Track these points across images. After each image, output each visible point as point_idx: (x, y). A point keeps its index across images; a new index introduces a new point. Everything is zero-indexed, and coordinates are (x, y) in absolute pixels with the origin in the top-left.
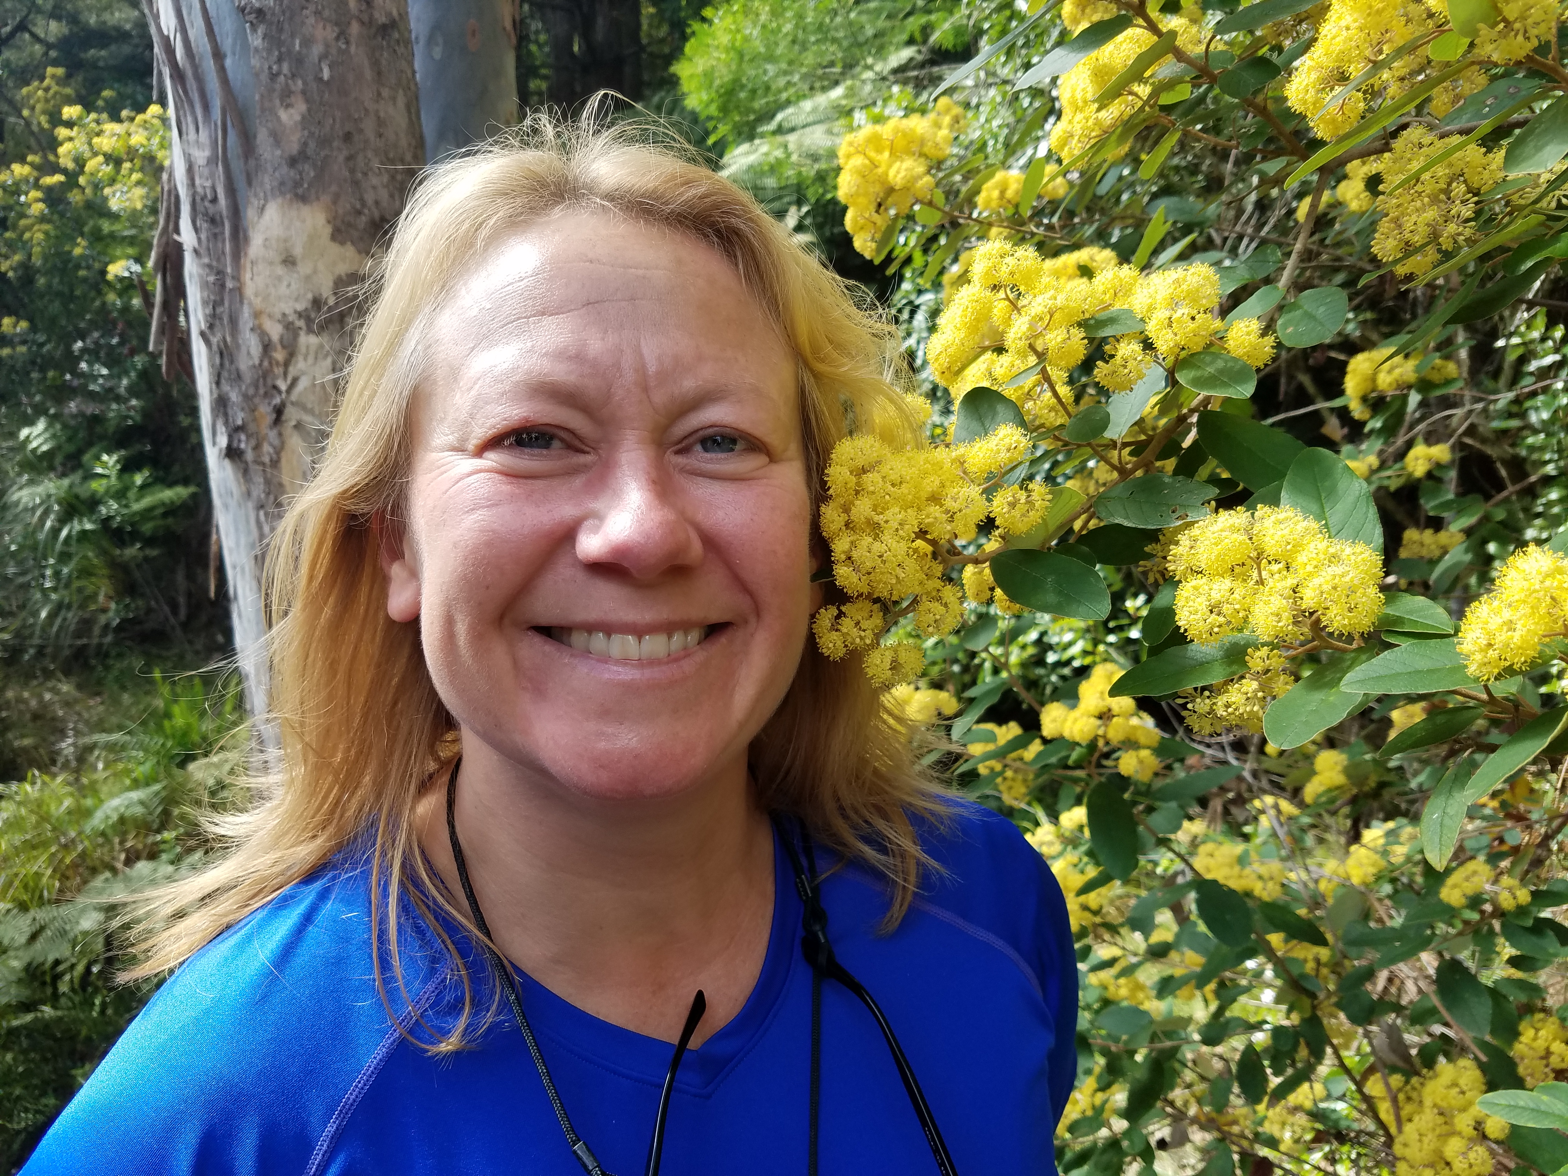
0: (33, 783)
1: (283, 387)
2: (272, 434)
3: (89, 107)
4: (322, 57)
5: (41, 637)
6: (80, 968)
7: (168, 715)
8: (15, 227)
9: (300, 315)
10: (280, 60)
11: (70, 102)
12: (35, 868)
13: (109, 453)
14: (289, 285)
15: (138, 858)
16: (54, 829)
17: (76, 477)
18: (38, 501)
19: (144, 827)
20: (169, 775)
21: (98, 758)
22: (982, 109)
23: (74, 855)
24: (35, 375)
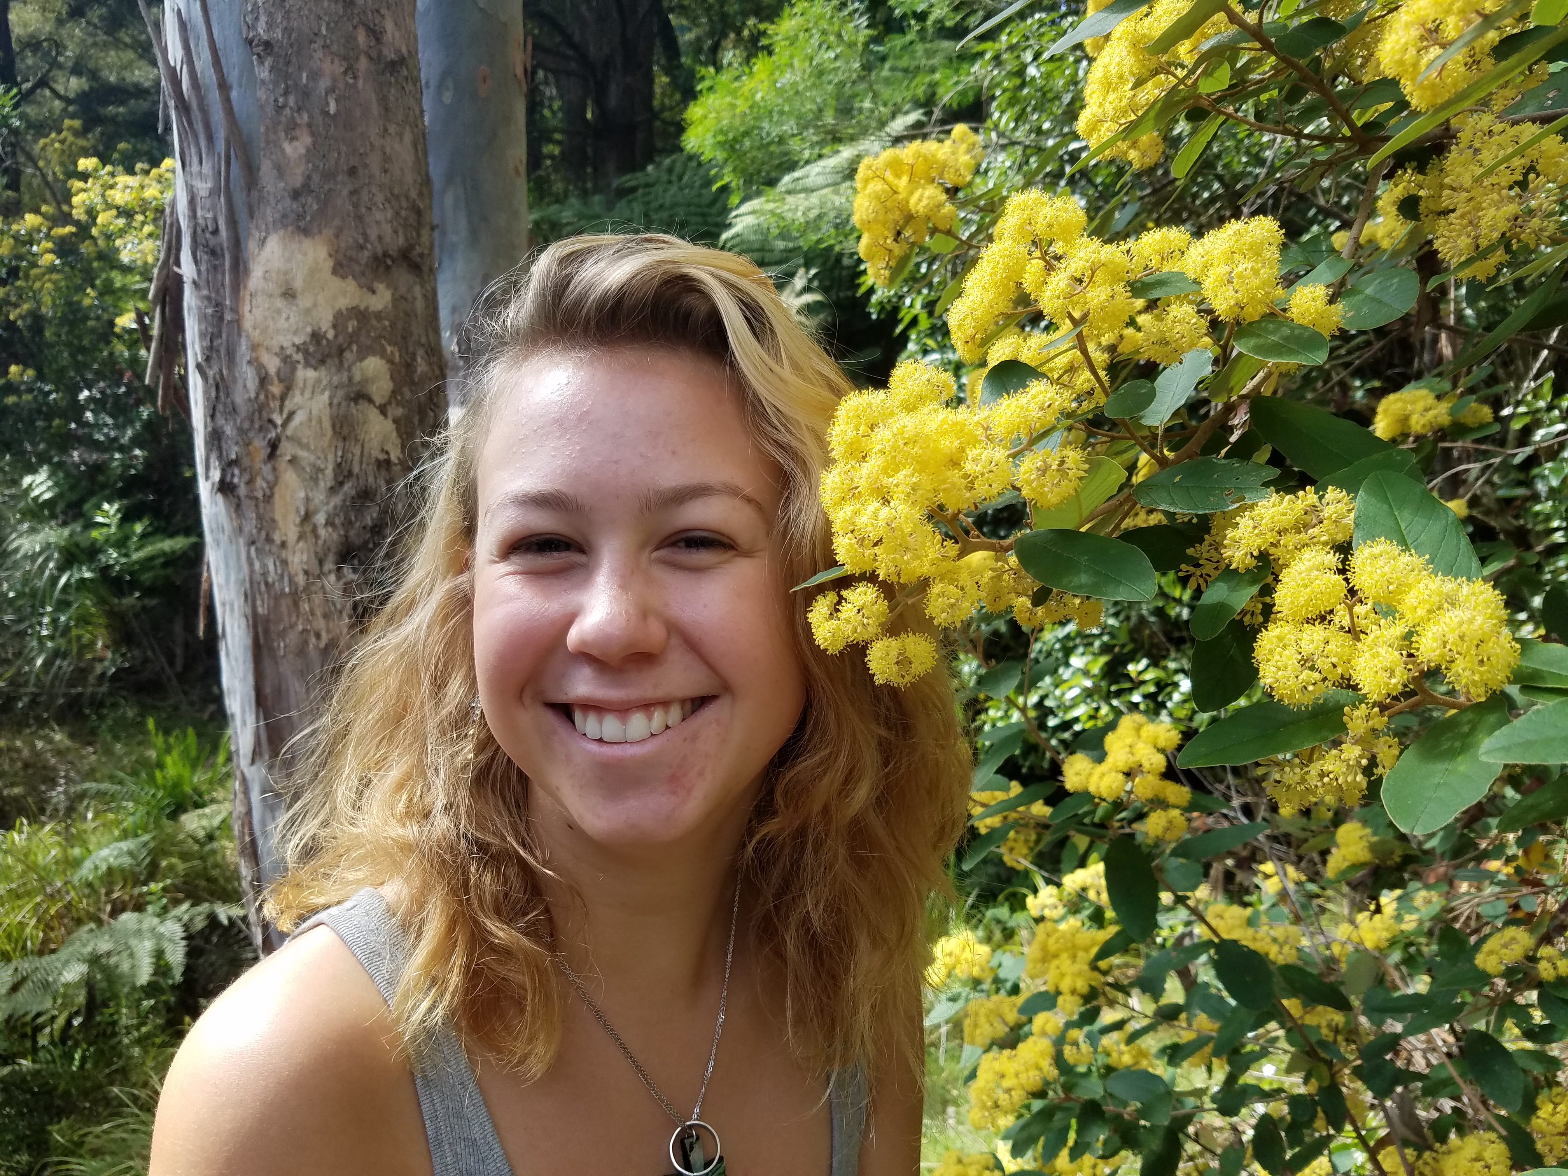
0: (21, 832)
1: (279, 421)
2: (267, 469)
3: (105, 160)
4: (331, 90)
5: (35, 685)
6: (61, 1021)
7: (160, 765)
8: (27, 277)
9: (298, 348)
10: (286, 93)
11: (86, 153)
12: (19, 918)
13: (110, 502)
14: (288, 318)
15: (123, 910)
16: (41, 879)
17: (77, 527)
18: (38, 549)
19: (132, 878)
20: (157, 824)
21: (87, 808)
22: (990, 174)
23: (60, 904)
24: (40, 423)
